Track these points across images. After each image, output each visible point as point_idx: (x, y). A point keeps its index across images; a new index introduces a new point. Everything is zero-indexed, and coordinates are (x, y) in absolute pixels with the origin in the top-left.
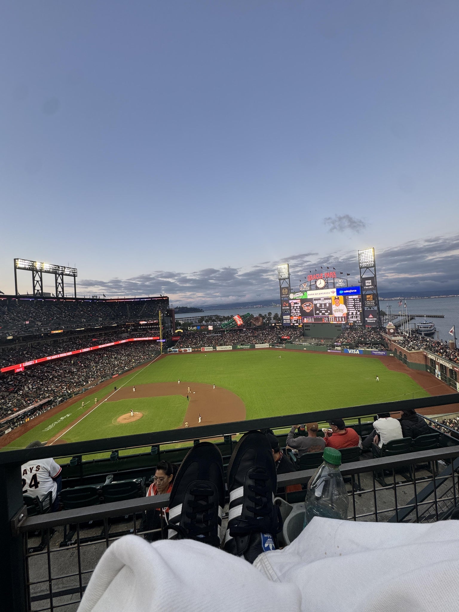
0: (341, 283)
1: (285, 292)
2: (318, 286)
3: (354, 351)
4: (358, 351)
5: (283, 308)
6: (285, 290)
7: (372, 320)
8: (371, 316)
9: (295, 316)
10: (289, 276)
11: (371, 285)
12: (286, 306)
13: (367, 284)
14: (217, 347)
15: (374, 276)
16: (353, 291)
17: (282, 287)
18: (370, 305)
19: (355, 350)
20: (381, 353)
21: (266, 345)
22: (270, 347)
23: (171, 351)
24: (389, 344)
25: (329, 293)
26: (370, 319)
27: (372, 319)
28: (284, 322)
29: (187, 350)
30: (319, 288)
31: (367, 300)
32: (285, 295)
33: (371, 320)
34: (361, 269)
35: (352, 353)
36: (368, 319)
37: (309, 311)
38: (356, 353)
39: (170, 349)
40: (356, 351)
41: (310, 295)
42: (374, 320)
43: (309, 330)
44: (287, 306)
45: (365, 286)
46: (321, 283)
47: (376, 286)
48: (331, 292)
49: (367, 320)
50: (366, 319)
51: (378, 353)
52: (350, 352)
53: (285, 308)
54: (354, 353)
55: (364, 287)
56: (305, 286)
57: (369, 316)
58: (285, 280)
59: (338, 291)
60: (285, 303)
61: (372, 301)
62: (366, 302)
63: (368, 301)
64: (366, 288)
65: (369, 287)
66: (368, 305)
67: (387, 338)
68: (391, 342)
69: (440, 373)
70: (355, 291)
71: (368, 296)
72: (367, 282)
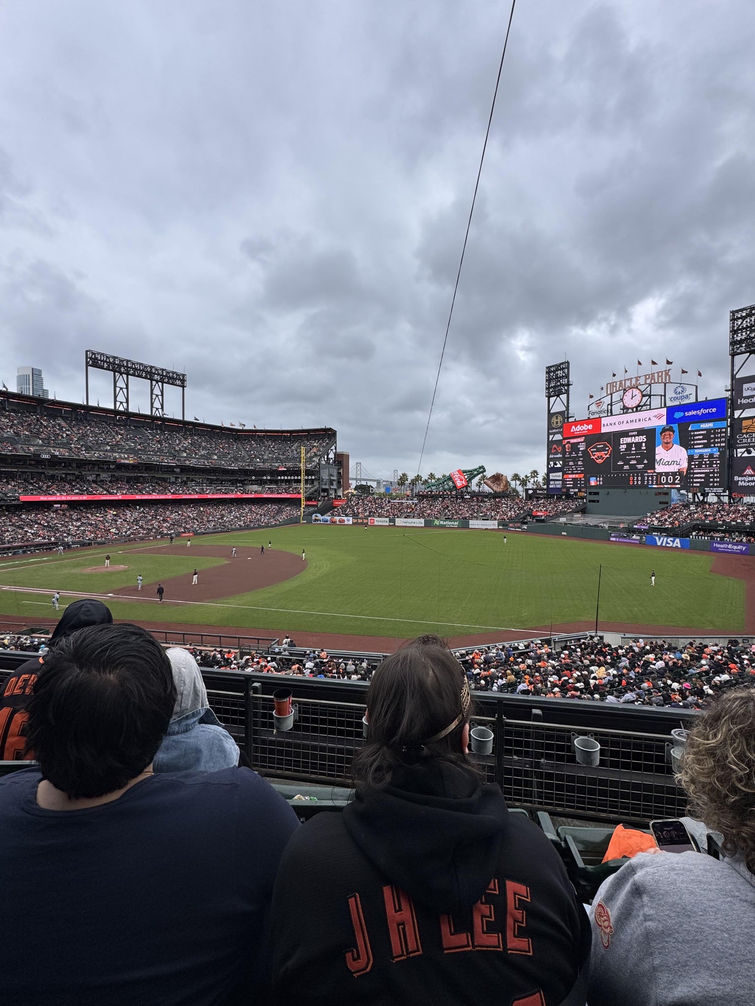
0: (681, 395)
1: (557, 422)
2: (626, 405)
3: (669, 541)
4: (677, 540)
5: (551, 456)
6: (557, 419)
7: (752, 482)
8: (749, 471)
9: (572, 473)
10: (568, 388)
12: (556, 453)
13: (745, 394)
14: (397, 520)
16: (707, 411)
17: (551, 412)
18: (749, 443)
19: (672, 539)
20: (735, 547)
21: (493, 524)
22: (500, 527)
23: (318, 520)
25: (650, 419)
26: (747, 479)
27: (750, 479)
28: (551, 486)
29: (344, 521)
30: (628, 409)
31: (744, 431)
32: (556, 429)
33: (749, 482)
34: (736, 357)
35: (664, 545)
36: (740, 479)
37: (602, 461)
38: (674, 546)
39: (316, 516)
40: (673, 542)
41: (607, 425)
43: (598, 501)
44: (560, 451)
45: (741, 397)
48: (655, 416)
49: (739, 481)
50: (736, 478)
51: (727, 548)
52: (659, 543)
53: (555, 456)
54: (667, 545)
55: (739, 401)
56: (600, 407)
57: (745, 470)
58: (558, 396)
59: (671, 411)
60: (555, 446)
62: (740, 436)
63: (747, 433)
64: (744, 401)
65: (751, 400)
66: (745, 445)
70: (714, 410)
71: (745, 423)
72: (748, 389)
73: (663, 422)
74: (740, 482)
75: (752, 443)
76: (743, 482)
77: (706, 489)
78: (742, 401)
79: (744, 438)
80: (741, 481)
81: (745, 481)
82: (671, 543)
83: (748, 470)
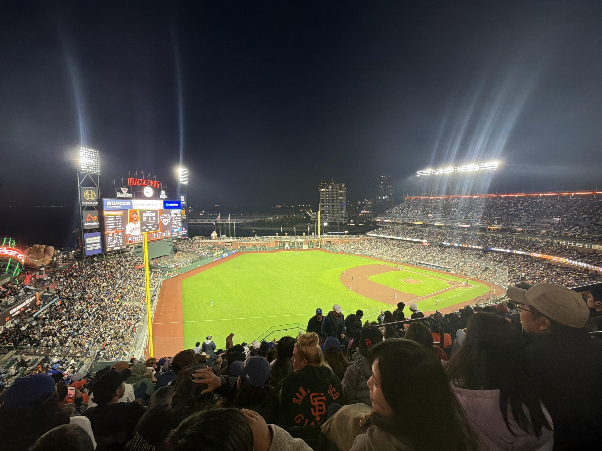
1: (90, 196)
6: (90, 193)
7: (185, 233)
8: (184, 229)
12: (93, 222)
13: (182, 200)
27: (184, 231)
28: (88, 249)
32: (89, 201)
41: (136, 205)
44: (95, 220)
46: (148, 191)
53: (91, 224)
61: (184, 215)
67: (221, 242)
68: (231, 244)
69: (289, 246)
70: (177, 205)
73: (162, 207)
76: (183, 233)
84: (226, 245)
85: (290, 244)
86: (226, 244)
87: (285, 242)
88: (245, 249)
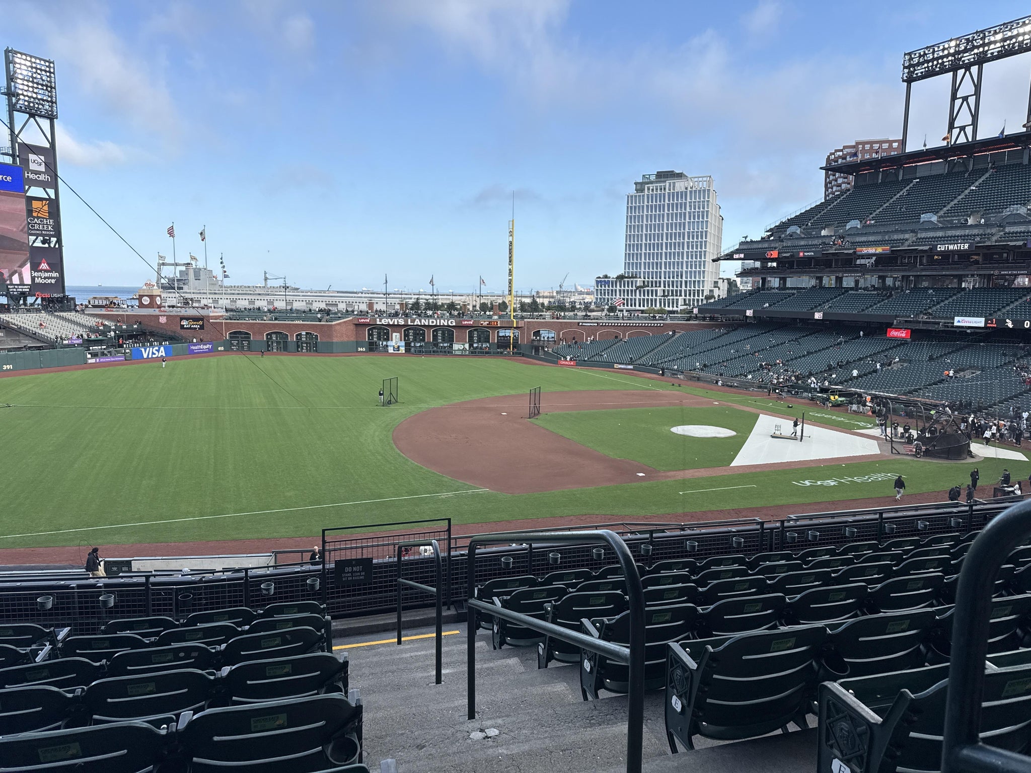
3: (155, 351)
4: (162, 349)
7: (49, 278)
8: (44, 266)
11: (43, 172)
13: (33, 167)
15: (48, 146)
18: (42, 230)
19: (157, 348)
20: (205, 347)
24: (190, 328)
26: (43, 275)
27: (47, 275)
31: (35, 214)
33: (45, 278)
34: (15, 114)
35: (150, 356)
36: (36, 274)
38: (159, 356)
40: (158, 351)
42: (52, 278)
45: (28, 169)
47: (55, 176)
50: (33, 273)
51: (200, 349)
52: (145, 356)
54: (154, 356)
55: (26, 175)
57: (40, 264)
61: (46, 219)
62: (31, 220)
63: (38, 218)
64: (31, 176)
65: (39, 177)
66: (37, 232)
67: (168, 317)
68: (201, 323)
69: (403, 343)
70: (9, 179)
71: (36, 204)
72: (34, 161)
74: (36, 278)
75: (44, 230)
76: (40, 278)
77: (9, 287)
78: (30, 175)
79: (36, 223)
80: (38, 277)
81: (41, 277)
82: (157, 353)
83: (43, 264)
84: (182, 327)
85: (406, 335)
86: (184, 323)
87: (389, 325)
88: (245, 343)
